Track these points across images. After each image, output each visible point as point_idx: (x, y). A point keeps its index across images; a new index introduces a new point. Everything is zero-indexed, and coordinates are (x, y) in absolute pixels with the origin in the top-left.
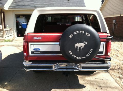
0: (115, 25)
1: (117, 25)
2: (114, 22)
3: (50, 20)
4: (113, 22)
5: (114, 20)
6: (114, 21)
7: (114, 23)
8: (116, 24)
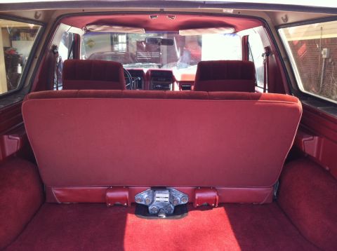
0: (327, 65)
1: (334, 64)
2: (325, 56)
3: (125, 46)
4: (321, 56)
5: (325, 50)
6: (325, 53)
7: (326, 59)
8: (333, 60)
